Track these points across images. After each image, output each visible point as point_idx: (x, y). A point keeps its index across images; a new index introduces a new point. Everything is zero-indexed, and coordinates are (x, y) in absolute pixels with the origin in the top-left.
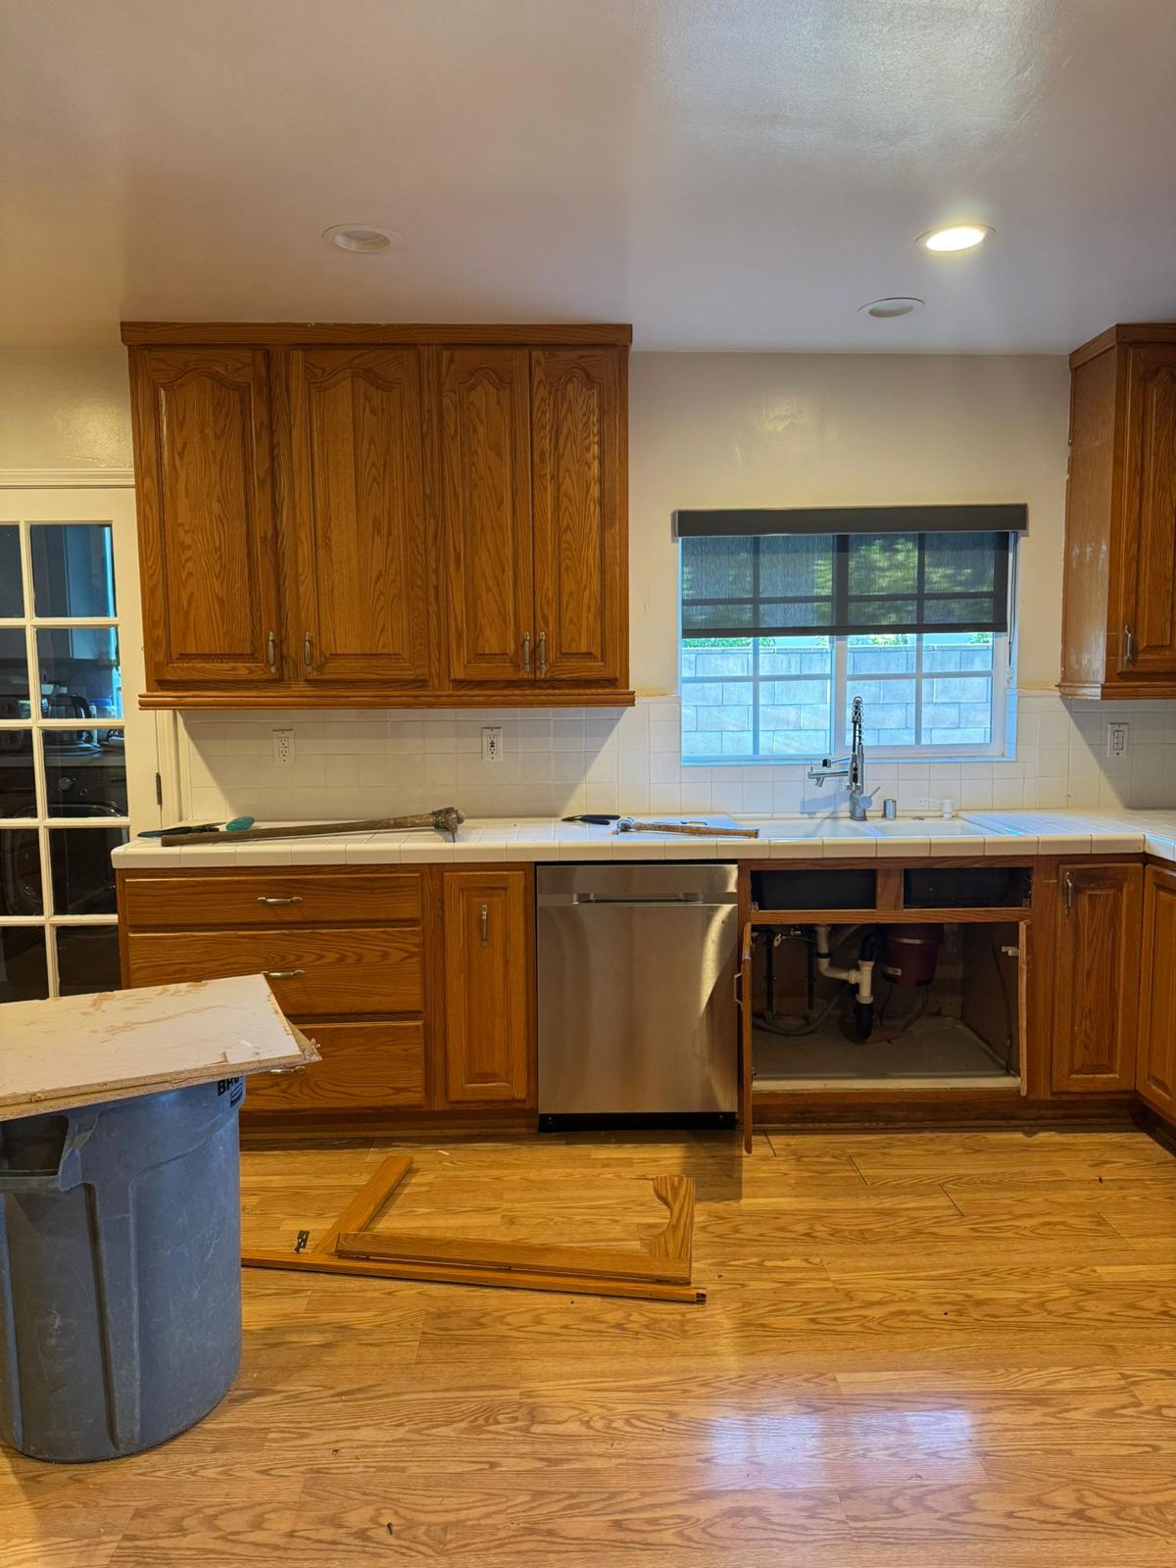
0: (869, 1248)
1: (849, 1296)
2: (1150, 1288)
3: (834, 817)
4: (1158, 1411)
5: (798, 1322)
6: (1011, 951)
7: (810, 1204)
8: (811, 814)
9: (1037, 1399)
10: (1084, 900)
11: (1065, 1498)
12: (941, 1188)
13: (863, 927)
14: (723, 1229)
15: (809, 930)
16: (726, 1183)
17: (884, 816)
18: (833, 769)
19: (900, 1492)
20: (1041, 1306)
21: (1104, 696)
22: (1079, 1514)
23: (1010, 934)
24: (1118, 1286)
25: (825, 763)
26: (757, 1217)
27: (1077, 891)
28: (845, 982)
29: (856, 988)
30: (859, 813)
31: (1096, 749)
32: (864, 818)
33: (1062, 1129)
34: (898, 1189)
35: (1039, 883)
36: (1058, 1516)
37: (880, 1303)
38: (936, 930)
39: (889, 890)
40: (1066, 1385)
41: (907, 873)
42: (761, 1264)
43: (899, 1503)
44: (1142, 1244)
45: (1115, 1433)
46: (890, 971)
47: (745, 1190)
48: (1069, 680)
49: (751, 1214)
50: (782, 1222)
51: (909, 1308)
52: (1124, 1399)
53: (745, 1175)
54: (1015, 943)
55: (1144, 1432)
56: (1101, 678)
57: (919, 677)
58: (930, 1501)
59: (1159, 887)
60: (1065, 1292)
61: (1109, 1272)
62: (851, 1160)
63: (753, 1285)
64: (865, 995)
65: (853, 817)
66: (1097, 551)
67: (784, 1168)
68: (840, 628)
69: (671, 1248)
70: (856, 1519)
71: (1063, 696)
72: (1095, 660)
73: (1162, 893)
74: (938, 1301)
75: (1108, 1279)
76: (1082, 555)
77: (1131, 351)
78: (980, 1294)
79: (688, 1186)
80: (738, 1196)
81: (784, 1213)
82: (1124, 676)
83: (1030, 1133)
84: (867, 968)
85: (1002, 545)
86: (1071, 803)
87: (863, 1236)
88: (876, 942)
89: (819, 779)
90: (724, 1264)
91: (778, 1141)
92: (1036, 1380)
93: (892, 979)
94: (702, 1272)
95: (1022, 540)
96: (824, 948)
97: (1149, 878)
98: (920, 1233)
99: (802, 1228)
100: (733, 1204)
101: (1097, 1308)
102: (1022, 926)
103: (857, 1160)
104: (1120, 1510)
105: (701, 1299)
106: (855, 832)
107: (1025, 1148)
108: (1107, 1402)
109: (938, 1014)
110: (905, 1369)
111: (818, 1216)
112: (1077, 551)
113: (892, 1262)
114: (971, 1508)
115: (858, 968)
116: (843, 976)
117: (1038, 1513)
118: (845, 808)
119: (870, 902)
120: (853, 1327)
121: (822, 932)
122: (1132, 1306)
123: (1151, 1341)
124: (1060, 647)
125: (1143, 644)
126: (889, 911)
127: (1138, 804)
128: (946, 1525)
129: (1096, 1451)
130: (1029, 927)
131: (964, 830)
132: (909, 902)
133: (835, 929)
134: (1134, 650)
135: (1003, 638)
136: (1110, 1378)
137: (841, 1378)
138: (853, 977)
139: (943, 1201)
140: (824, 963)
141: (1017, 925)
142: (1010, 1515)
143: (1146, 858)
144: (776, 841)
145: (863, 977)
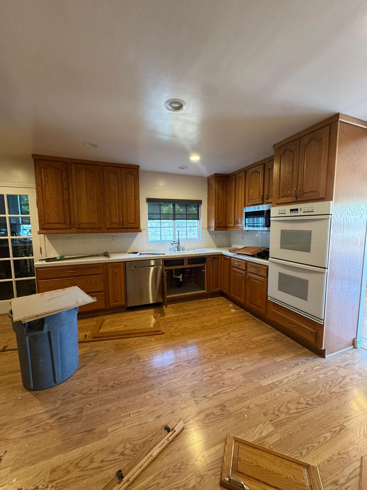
0: (187, 320)
1: (186, 328)
2: (228, 319)
3: (175, 251)
4: (233, 337)
5: (179, 334)
6: (203, 271)
7: (177, 315)
8: (171, 250)
9: (217, 339)
10: (214, 262)
11: (224, 352)
12: (196, 309)
13: (181, 269)
14: (163, 321)
15: (171, 270)
16: (163, 314)
17: (183, 250)
18: (175, 242)
20: (214, 325)
21: (215, 230)
22: (226, 354)
23: (203, 268)
24: (224, 320)
26: (168, 318)
27: (213, 260)
28: (178, 278)
29: (180, 279)
30: (179, 250)
31: (213, 238)
32: (179, 251)
33: (212, 298)
34: (190, 310)
35: (207, 259)
36: (224, 355)
37: (191, 329)
38: (191, 268)
39: (186, 262)
40: (220, 336)
41: (188, 259)
42: (171, 326)
44: (226, 313)
45: (228, 341)
46: (185, 275)
47: (166, 314)
48: (209, 228)
49: (167, 318)
50: (173, 318)
51: (196, 328)
52: (229, 336)
53: (165, 312)
54: (204, 269)
55: (232, 340)
56: (214, 227)
57: (187, 227)
59: (224, 259)
60: (217, 322)
62: (181, 307)
63: (171, 329)
64: (181, 280)
65: (178, 250)
66: (212, 207)
67: (171, 310)
68: (174, 219)
69: (157, 326)
71: (208, 230)
72: (213, 224)
73: (225, 260)
74: (200, 327)
75: (223, 319)
76: (210, 209)
77: (217, 178)
78: (206, 324)
79: (159, 315)
80: (165, 316)
81: (173, 317)
82: (217, 227)
84: (181, 275)
85: (198, 206)
86: (210, 247)
87: (186, 319)
88: (182, 271)
89: (172, 244)
90: (165, 327)
91: (169, 305)
92: (216, 336)
93: (185, 277)
94: (163, 329)
95: (201, 206)
96: (174, 273)
97: (223, 258)
98: (194, 317)
99: (176, 319)
100: (164, 317)
101: (222, 324)
102: (205, 266)
104: (232, 352)
105: (163, 333)
106: (179, 253)
107: (207, 301)
108: (227, 337)
109: (191, 282)
111: (179, 317)
112: (209, 208)
113: (191, 322)
115: (180, 275)
116: (177, 277)
117: (221, 355)
118: (176, 249)
119: (183, 264)
120: (188, 333)
121: (174, 270)
122: (227, 322)
123: (230, 327)
124: (207, 223)
125: (220, 222)
126: (185, 266)
129: (226, 344)
130: (206, 267)
131: (195, 252)
132: (189, 264)
133: (176, 269)
134: (218, 224)
135: (199, 221)
136: (226, 333)
138: (179, 277)
139: (197, 311)
140: (174, 275)
141: (204, 266)
143: (222, 255)
144: (168, 255)
145: (180, 277)
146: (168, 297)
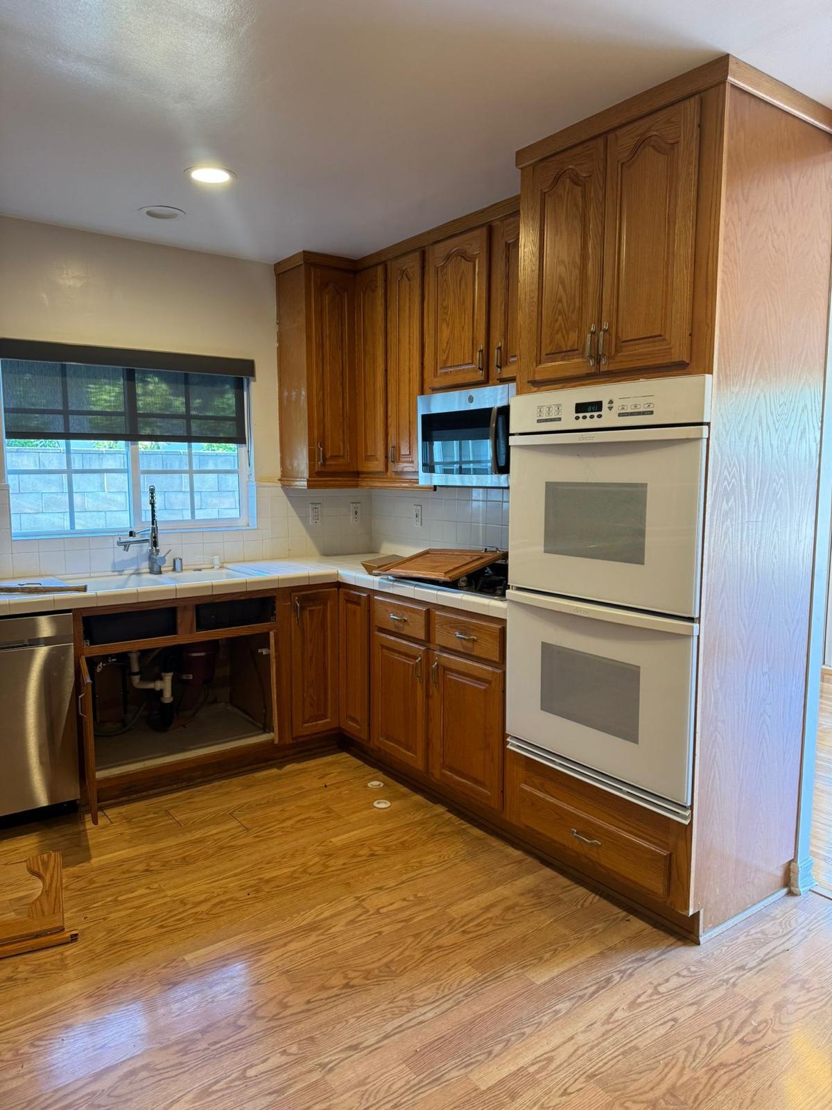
0: (188, 868)
1: (183, 902)
2: (361, 843)
3: (138, 573)
4: (378, 912)
5: (152, 931)
6: (264, 652)
7: (145, 849)
8: (121, 572)
9: (312, 928)
10: (307, 614)
11: (337, 980)
12: (232, 815)
13: (166, 648)
14: (82, 884)
15: (124, 657)
16: (78, 851)
17: (174, 570)
18: (138, 538)
19: (240, 1015)
20: (304, 871)
21: (309, 486)
22: (347, 986)
23: (263, 640)
24: (345, 847)
25: (131, 534)
26: (103, 869)
27: (302, 608)
28: (153, 690)
29: (161, 692)
30: (156, 568)
31: (303, 519)
32: (160, 572)
33: (298, 761)
34: (205, 823)
35: (281, 605)
36: (335, 991)
37: (206, 900)
38: (214, 643)
39: (186, 620)
40: (327, 914)
41: (197, 607)
42: (116, 900)
43: (241, 1022)
44: (354, 818)
45: (358, 932)
46: (184, 677)
47: (93, 852)
48: (286, 477)
49: (100, 868)
50: (125, 867)
51: (224, 898)
52: (359, 911)
53: (91, 842)
54: (267, 646)
55: (372, 926)
56: (306, 475)
57: (191, 472)
58: (260, 1013)
59: (348, 601)
60: (317, 859)
61: (337, 840)
62: (167, 813)
63: (112, 916)
64: (168, 697)
65: (152, 572)
66: (299, 394)
67: (120, 830)
68: (133, 436)
69: (46, 908)
70: (215, 1043)
71: (283, 486)
72: (302, 463)
73: (349, 605)
74: (242, 888)
75: (339, 844)
76: (289, 396)
77: (312, 269)
78: (268, 876)
79: (55, 858)
80: (88, 858)
81: (124, 861)
82: (319, 474)
83: (280, 767)
84: (168, 678)
85: (239, 387)
86: (290, 555)
87: (185, 861)
88: (173, 659)
89: (126, 546)
90: (85, 909)
91: (112, 813)
92: (309, 917)
93: (187, 682)
94: (71, 919)
95: (252, 384)
96: (135, 668)
97: (342, 598)
98: (222, 848)
99: (141, 867)
100: (86, 865)
101: (337, 863)
102: (272, 634)
103: (172, 811)
104: (367, 975)
105: (74, 938)
106: (156, 583)
107: (279, 777)
108: (351, 916)
109: (215, 702)
110: (229, 937)
111: (152, 856)
112: (286, 394)
113: (208, 872)
114: (285, 1006)
115: (161, 679)
116: (151, 686)
117: (324, 995)
118: (145, 566)
119: (172, 630)
120: (190, 922)
121: (134, 657)
122: (354, 856)
123: (368, 873)
124: (279, 455)
125: (329, 455)
126: (187, 634)
127: (328, 553)
128: (273, 1024)
129: (349, 946)
130: (276, 635)
131: (228, 576)
132: (200, 626)
133: (144, 654)
134: (324, 459)
135: (244, 449)
136: (350, 901)
137: (187, 958)
138: (158, 685)
139: (234, 824)
140: (136, 679)
141: (268, 634)
142: (309, 1002)
143: (339, 585)
144: (100, 593)
145: (165, 685)
146: (100, 775)
